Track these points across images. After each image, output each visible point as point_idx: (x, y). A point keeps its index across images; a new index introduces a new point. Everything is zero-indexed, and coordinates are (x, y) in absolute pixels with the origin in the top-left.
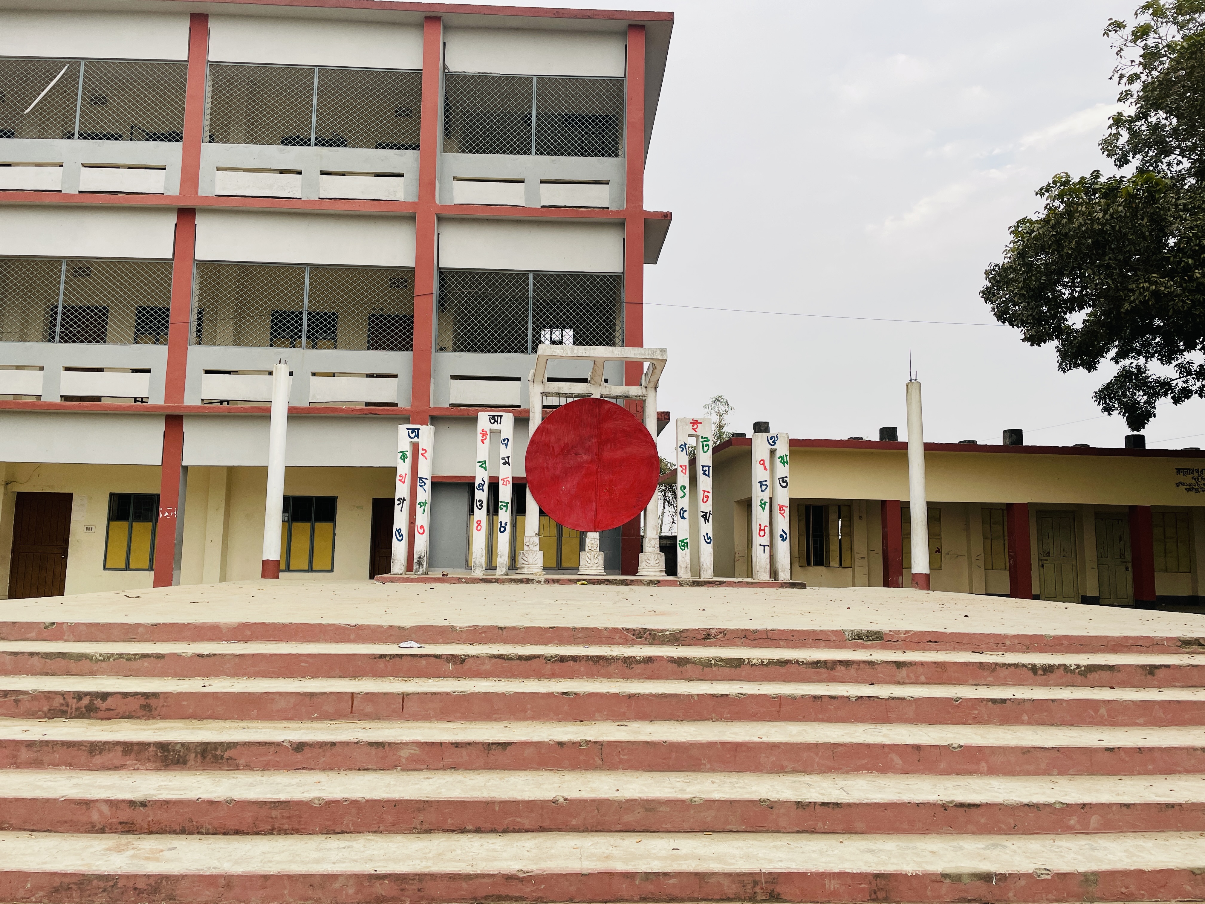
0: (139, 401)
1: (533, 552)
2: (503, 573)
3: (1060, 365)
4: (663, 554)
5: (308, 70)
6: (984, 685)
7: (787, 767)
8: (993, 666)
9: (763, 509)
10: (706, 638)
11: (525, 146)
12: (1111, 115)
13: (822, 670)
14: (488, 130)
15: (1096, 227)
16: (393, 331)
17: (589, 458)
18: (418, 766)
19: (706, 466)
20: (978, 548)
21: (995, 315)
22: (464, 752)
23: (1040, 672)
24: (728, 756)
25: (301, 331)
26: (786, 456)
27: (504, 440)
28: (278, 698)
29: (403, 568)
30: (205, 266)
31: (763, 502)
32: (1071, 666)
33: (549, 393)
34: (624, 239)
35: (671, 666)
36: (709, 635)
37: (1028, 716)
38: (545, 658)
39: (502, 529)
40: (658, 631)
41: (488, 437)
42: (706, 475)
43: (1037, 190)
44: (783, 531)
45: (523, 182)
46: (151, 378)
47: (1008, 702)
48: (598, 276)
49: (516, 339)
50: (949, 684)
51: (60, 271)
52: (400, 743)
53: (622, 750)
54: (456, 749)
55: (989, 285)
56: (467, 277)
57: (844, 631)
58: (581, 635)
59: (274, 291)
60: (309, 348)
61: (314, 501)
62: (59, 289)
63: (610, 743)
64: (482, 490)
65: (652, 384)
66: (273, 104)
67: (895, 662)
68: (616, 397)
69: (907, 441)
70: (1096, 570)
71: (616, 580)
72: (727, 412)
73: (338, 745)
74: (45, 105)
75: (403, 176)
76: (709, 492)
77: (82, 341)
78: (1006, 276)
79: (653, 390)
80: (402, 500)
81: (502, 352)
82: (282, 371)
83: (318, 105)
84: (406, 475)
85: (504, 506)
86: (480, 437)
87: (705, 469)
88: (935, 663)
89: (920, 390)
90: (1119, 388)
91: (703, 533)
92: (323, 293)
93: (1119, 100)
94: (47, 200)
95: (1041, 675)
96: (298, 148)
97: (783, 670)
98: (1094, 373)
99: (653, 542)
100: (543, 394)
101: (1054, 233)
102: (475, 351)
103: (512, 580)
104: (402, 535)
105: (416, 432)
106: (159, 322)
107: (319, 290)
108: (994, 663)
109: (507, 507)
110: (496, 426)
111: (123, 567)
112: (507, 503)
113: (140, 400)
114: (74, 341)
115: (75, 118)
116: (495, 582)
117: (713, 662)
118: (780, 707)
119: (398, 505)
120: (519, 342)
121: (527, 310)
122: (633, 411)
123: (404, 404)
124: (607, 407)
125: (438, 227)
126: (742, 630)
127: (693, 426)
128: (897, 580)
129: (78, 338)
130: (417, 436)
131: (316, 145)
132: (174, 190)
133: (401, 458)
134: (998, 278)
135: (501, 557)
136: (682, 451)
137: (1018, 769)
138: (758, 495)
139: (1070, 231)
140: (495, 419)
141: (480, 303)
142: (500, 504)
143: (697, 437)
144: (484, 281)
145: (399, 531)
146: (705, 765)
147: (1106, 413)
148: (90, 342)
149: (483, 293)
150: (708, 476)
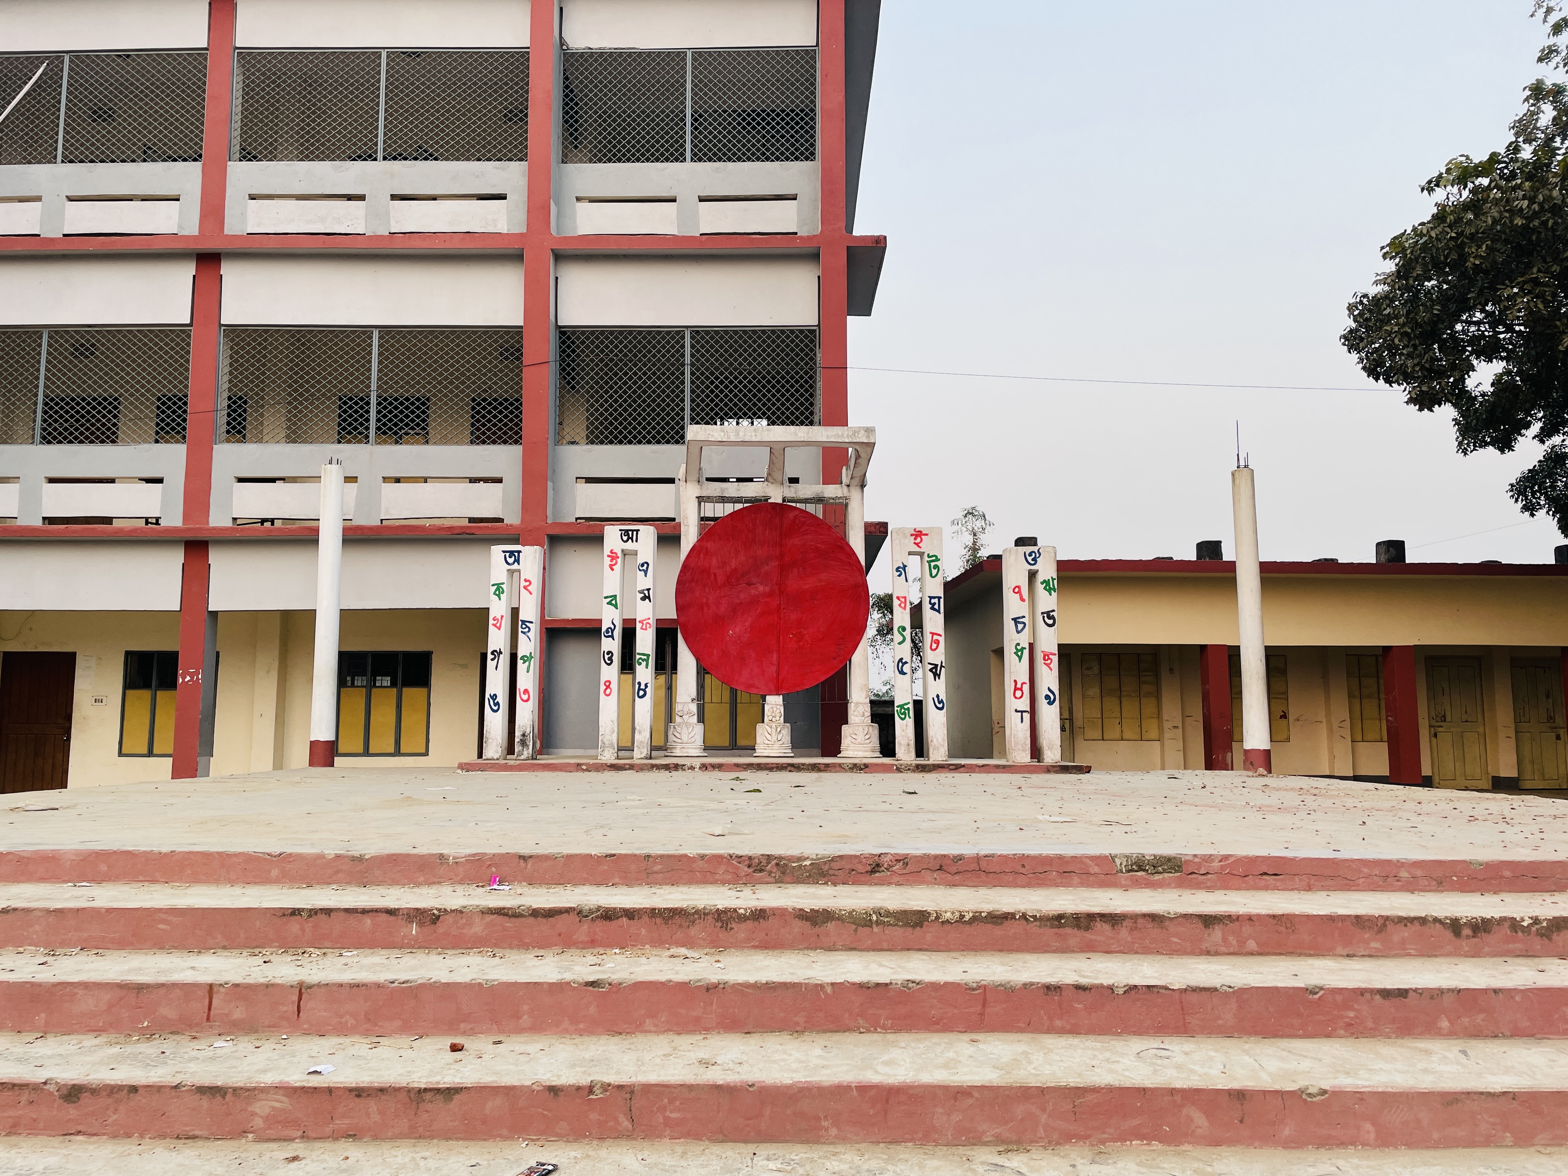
0: (152, 523)
1: (687, 725)
2: (642, 756)
3: (1460, 444)
4: (876, 725)
5: (370, 56)
6: (1363, 956)
7: (984, 1132)
8: (1380, 922)
9: (1020, 658)
10: (873, 872)
11: (677, 150)
12: (1528, 84)
13: (1068, 930)
14: (624, 129)
15: (1519, 221)
16: (495, 417)
17: (767, 589)
18: (287, 1133)
19: (934, 598)
20: (1341, 711)
21: (1364, 368)
22: (372, 1105)
23: (1467, 932)
24: (871, 1112)
25: (367, 420)
26: (1053, 579)
27: (642, 565)
28: (81, 992)
29: (500, 750)
30: (236, 332)
31: (1019, 648)
32: (1523, 920)
33: (708, 497)
34: (819, 277)
35: (798, 926)
36: (878, 865)
37: (1449, 1021)
38: (579, 913)
39: (641, 693)
40: (791, 859)
41: (619, 560)
42: (935, 610)
43: (1423, 183)
44: (1049, 689)
45: (674, 200)
46: (164, 492)
47: (1411, 993)
48: (783, 332)
49: (668, 424)
50: (1300, 955)
51: (40, 346)
52: (255, 1089)
53: (671, 1101)
54: (357, 1100)
55: (1354, 325)
56: (597, 338)
57: (1113, 858)
58: (660, 867)
59: (330, 366)
60: (379, 443)
61: (401, 658)
62: (38, 370)
63: (647, 1088)
64: (612, 637)
65: (856, 481)
66: (324, 105)
67: (1200, 916)
68: (806, 501)
69: (1234, 559)
70: (1513, 741)
71: (803, 764)
72: (983, 529)
73: (141, 1091)
74: (18, 118)
75: (505, 198)
76: (940, 635)
77: (70, 442)
78: (1380, 312)
79: (858, 489)
80: (497, 653)
81: (649, 442)
82: (332, 475)
83: (386, 103)
84: (502, 617)
85: (643, 660)
86: (607, 561)
87: (933, 601)
88: (1274, 916)
89: (1253, 480)
90: (1545, 477)
91: (932, 694)
92: (397, 366)
93: (1540, 60)
94: (19, 248)
95: (1468, 937)
96: (359, 164)
97: (998, 931)
98: (1509, 454)
99: (861, 709)
100: (701, 499)
101: (1454, 235)
102: (611, 442)
103: (653, 766)
104: (498, 704)
105: (515, 556)
106: (174, 412)
107: (392, 362)
108: (1382, 916)
109: (647, 661)
110: (630, 546)
111: (145, 751)
112: (648, 656)
113: (154, 521)
114: (60, 442)
115: (57, 135)
116: (629, 769)
117: (874, 918)
118: (984, 1005)
119: (492, 660)
120: (673, 428)
121: (683, 383)
122: (830, 521)
123: (513, 518)
124: (791, 515)
125: (555, 269)
126: (936, 857)
127: (915, 539)
128: (1224, 759)
129: (65, 438)
130: (517, 561)
131: (385, 158)
132: (192, 228)
133: (495, 594)
134: (1367, 315)
135: (640, 732)
136: (899, 576)
137: (1436, 1135)
138: (1012, 638)
139: (1477, 232)
140: (628, 535)
141: (616, 374)
142: (638, 657)
143: (921, 554)
144: (621, 342)
145: (494, 697)
146: (827, 1130)
147: (1527, 514)
148: (81, 442)
149: (621, 360)
150: (939, 611)
